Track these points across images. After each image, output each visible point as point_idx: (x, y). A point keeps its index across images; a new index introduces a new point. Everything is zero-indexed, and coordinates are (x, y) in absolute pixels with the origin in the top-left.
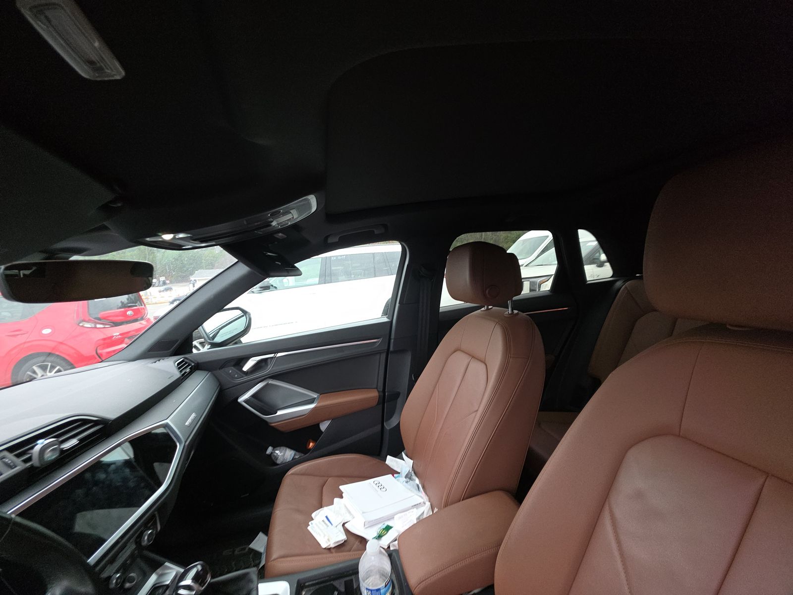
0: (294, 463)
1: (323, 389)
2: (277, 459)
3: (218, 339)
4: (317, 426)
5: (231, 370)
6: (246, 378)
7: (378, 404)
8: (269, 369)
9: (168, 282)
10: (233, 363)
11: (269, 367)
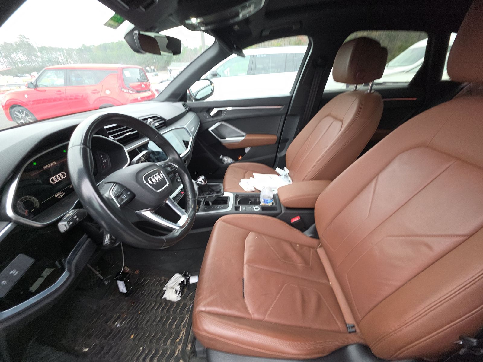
0: (232, 163)
1: (248, 132)
2: (224, 161)
3: (198, 97)
4: (243, 149)
5: (205, 114)
6: (211, 119)
7: (276, 143)
8: (223, 116)
10: (206, 110)
11: (223, 114)
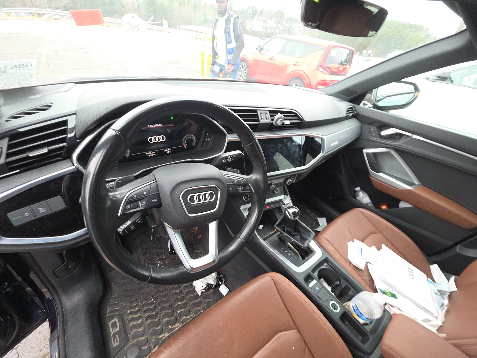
0: (365, 206)
1: (425, 182)
2: (358, 196)
3: (380, 104)
4: (399, 201)
5: (373, 129)
6: (378, 140)
8: (399, 143)
9: (372, 55)
10: (379, 125)
11: (400, 141)
